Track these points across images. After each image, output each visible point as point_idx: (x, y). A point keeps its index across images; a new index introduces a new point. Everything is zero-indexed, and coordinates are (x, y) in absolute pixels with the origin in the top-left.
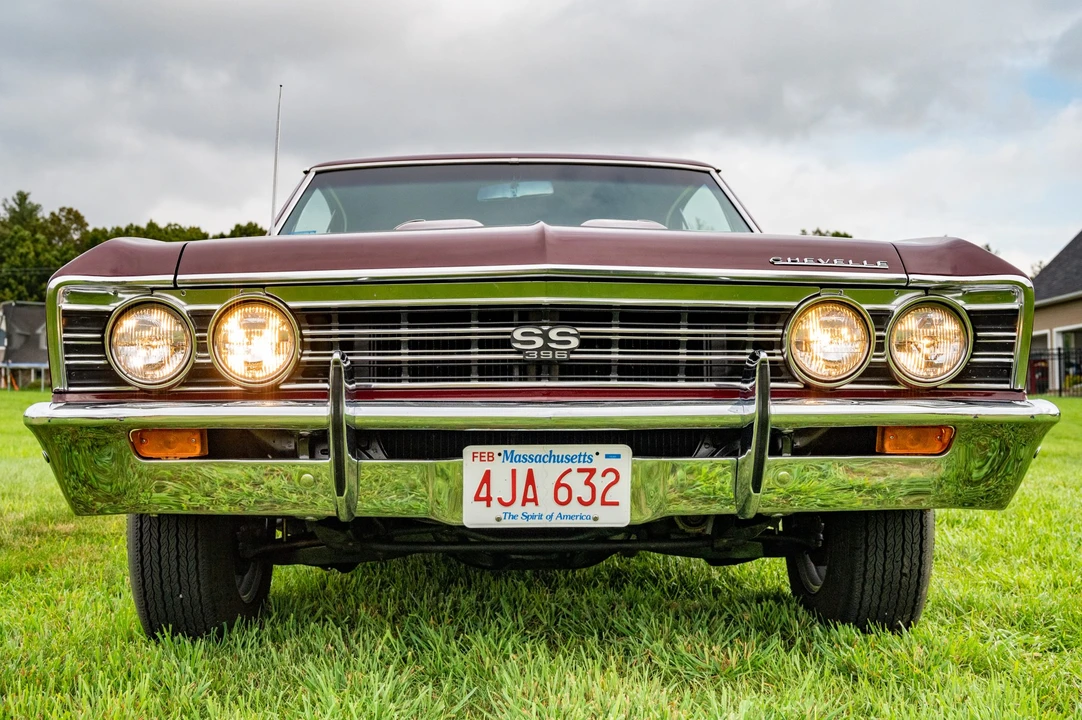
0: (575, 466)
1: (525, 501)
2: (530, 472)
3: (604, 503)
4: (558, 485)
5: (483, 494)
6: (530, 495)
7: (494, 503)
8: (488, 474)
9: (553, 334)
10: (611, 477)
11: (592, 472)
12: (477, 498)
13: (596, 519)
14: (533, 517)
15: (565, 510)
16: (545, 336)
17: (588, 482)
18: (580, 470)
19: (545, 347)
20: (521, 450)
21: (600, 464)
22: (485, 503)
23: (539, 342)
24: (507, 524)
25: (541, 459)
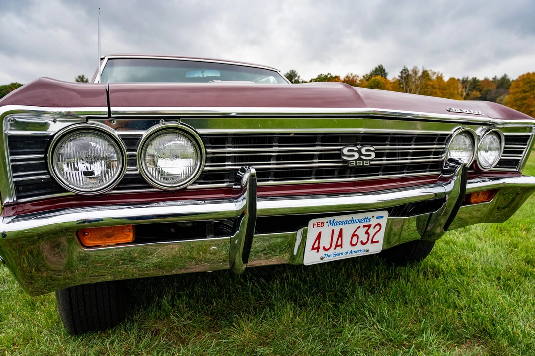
0: (362, 225)
1: (337, 246)
2: (341, 230)
3: (372, 242)
4: (353, 235)
5: (316, 246)
6: (339, 243)
7: (321, 250)
8: (320, 233)
9: (363, 151)
10: (378, 227)
11: (369, 226)
12: (313, 248)
13: (367, 251)
14: (339, 254)
15: (354, 249)
16: (359, 152)
17: (367, 233)
18: (364, 227)
19: (360, 159)
20: (338, 218)
21: (373, 222)
22: (316, 250)
23: (357, 156)
24: (326, 260)
25: (347, 223)
